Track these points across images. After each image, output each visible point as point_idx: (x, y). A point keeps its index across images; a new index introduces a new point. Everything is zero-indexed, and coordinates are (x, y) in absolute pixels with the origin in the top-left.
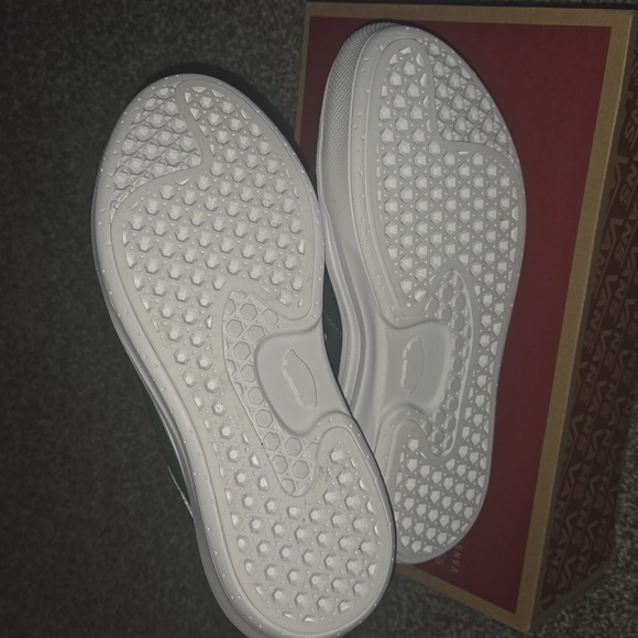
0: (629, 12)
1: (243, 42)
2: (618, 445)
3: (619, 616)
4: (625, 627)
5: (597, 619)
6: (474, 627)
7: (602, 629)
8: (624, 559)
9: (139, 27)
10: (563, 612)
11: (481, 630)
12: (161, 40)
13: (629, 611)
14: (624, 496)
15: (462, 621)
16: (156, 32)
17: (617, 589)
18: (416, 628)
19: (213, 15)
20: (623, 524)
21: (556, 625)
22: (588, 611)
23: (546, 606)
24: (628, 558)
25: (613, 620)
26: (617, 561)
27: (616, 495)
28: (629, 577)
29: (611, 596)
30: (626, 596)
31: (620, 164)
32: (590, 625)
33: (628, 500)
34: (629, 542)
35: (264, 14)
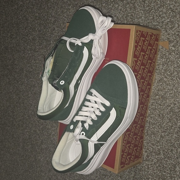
0: (134, 25)
1: (57, 32)
2: (142, 129)
3: (145, 172)
4: (146, 175)
5: (140, 173)
6: (111, 177)
7: (141, 176)
8: (145, 158)
9: (32, 28)
10: (132, 172)
11: (113, 178)
12: (38, 31)
13: (147, 171)
14: (145, 142)
15: (108, 176)
16: (36, 29)
17: (144, 165)
18: (98, 178)
19: (50, 25)
20: (145, 149)
21: (130, 175)
22: (137, 171)
23: (122, 167)
24: (146, 157)
25: (143, 173)
26: (144, 158)
27: (142, 141)
28: (147, 162)
29: (143, 167)
30: (146, 167)
31: (135, 60)
32: (138, 175)
33: (146, 143)
34: (146, 153)
35: (61, 25)
